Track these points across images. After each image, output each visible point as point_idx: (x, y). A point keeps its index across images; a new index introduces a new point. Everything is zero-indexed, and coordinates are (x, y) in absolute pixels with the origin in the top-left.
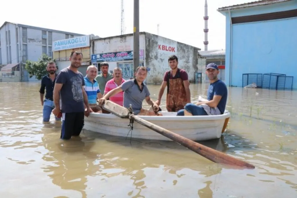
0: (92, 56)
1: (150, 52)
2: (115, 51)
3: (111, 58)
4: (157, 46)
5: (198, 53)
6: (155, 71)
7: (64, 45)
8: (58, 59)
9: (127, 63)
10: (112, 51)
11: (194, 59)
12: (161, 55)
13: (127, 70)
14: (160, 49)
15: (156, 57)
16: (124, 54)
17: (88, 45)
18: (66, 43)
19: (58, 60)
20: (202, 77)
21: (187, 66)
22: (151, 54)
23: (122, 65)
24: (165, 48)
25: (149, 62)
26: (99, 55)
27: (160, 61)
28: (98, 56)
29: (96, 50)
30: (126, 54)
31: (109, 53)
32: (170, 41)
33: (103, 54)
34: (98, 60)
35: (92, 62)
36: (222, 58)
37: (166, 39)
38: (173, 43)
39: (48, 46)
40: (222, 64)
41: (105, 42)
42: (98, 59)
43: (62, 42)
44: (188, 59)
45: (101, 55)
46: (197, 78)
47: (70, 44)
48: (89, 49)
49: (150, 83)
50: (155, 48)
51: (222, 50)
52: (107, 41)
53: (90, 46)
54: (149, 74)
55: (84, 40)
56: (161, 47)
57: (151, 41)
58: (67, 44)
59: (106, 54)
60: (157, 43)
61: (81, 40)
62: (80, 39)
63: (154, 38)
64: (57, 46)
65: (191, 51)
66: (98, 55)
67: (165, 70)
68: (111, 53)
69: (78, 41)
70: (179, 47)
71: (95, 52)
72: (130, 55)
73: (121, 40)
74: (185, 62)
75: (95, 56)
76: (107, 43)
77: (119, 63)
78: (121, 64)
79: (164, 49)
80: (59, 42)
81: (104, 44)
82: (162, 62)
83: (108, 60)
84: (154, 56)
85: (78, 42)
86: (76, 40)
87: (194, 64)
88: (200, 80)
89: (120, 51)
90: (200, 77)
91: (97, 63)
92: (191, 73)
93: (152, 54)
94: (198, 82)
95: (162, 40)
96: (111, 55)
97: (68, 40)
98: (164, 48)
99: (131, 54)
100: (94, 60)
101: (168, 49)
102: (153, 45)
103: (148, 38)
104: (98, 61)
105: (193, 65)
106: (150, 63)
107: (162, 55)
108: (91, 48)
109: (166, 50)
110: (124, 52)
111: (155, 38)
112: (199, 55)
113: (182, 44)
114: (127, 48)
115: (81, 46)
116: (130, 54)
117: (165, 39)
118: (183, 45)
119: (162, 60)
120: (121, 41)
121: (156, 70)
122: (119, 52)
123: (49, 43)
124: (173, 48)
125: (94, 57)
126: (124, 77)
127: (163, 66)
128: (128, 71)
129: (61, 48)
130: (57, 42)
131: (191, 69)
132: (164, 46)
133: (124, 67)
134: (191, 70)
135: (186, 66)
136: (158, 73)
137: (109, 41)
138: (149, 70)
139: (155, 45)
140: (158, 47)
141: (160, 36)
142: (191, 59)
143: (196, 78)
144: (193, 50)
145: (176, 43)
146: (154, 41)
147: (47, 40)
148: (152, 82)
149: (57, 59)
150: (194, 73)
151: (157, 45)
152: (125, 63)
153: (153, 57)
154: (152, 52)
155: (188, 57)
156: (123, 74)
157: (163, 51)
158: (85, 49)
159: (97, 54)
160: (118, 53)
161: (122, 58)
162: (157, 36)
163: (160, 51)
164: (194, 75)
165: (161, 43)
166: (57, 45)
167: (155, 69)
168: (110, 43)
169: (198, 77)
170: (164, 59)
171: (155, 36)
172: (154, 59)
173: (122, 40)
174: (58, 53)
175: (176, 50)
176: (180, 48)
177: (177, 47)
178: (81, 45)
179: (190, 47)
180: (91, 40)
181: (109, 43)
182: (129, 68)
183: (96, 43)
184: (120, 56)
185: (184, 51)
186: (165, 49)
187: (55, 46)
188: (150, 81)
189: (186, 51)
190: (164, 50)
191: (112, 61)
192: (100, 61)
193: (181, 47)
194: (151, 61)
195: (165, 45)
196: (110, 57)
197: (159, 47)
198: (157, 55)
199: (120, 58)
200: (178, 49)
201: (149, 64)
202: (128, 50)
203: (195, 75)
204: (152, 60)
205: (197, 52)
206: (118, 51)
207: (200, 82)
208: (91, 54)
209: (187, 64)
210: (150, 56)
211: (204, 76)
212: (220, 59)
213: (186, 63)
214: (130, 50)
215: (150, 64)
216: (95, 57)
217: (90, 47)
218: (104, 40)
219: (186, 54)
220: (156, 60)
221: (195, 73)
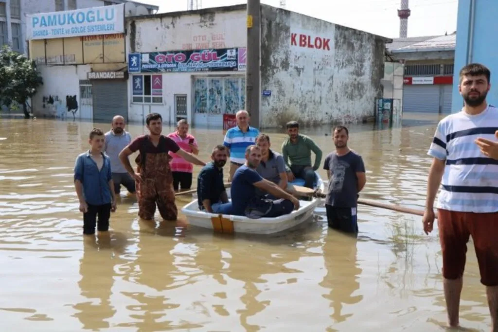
0: (131, 56)
1: (271, 53)
2: (186, 48)
3: (177, 63)
4: (287, 38)
5: (386, 49)
6: (281, 97)
7: (58, 27)
8: (41, 59)
9: (217, 78)
10: (180, 45)
11: (374, 64)
12: (297, 58)
13: (215, 93)
14: (296, 44)
15: (285, 65)
16: (209, 55)
17: (122, 30)
18: (62, 21)
19: (44, 61)
20: (394, 109)
21: (359, 84)
22: (273, 56)
23: (203, 81)
24: (307, 41)
25: (269, 76)
26: (148, 55)
27: (295, 72)
28: (146, 58)
29: (140, 42)
30: (214, 55)
31: (171, 52)
32: (320, 24)
33: (156, 53)
34: (144, 66)
35: (130, 71)
36: (445, 57)
37: (309, 18)
38: (326, 27)
39: (10, 21)
40: (445, 73)
41: (163, 24)
42: (146, 64)
43: (52, 18)
44: (362, 65)
45: (152, 56)
46: (380, 112)
47: (72, 25)
48: (121, 40)
49: (270, 125)
50: (283, 42)
51: (446, 35)
52: (168, 21)
53: (126, 30)
54: (269, 104)
55: (110, 16)
56: (297, 39)
57: (273, 24)
58: (64, 23)
59: (165, 53)
60: (287, 29)
61: (101, 17)
62: (98, 12)
63: (281, 18)
64: (38, 28)
65: (369, 46)
66: (143, 55)
67: (304, 93)
68: (176, 52)
69: (94, 17)
70: (339, 39)
71: (136, 46)
72: (222, 58)
73: (201, 21)
74: (353, 73)
75: (137, 56)
76: (168, 27)
77: (196, 76)
78: (201, 78)
79: (303, 43)
80: (43, 18)
81: (160, 28)
82: (299, 75)
83: (169, 68)
84: (280, 61)
85: (94, 20)
86: (88, 14)
87: (375, 78)
88: (387, 116)
89: (199, 48)
90: (388, 110)
91: (143, 74)
92: (368, 100)
93: (276, 57)
94: (385, 121)
95: (300, 22)
96: (176, 57)
97: (69, 15)
98: (304, 41)
99: (226, 56)
100: (134, 67)
101: (312, 43)
102: (278, 36)
103: (267, 19)
104: (143, 71)
105: (372, 78)
106: (270, 78)
107: (299, 58)
108: (128, 38)
109: (310, 46)
110: (210, 50)
111: (284, 17)
112: (387, 54)
113: (347, 29)
114: (216, 41)
115: (102, 30)
116: (224, 55)
117: (307, 19)
118: (351, 31)
119: (298, 70)
120: (202, 24)
121: (284, 95)
122: (198, 51)
123: (11, 15)
124: (324, 39)
125: (134, 59)
126: (208, 111)
127: (302, 83)
128: (217, 96)
129: (49, 31)
130: (39, 16)
131: (366, 90)
132: (305, 36)
133: (208, 85)
134: (368, 91)
135: (356, 83)
136: (290, 103)
137: (172, 23)
138: (268, 95)
139: (283, 34)
140: (290, 40)
141: (294, 13)
142: (367, 65)
143: (379, 110)
144: (374, 42)
145: (334, 28)
146: (281, 25)
147: (8, 6)
148: (275, 124)
149: (39, 60)
150: (373, 99)
151: (288, 34)
152: (210, 76)
153: (278, 65)
154: (276, 51)
155: (362, 61)
156: (206, 103)
157: (302, 48)
158: (112, 40)
159: (142, 53)
160: (194, 53)
161: (203, 65)
162: (288, 13)
163: (296, 50)
164: (375, 103)
165: (296, 29)
166: (39, 24)
167: (281, 92)
168: (174, 27)
169: (383, 110)
170: (303, 69)
171: (283, 13)
172: (281, 68)
173: (205, 22)
174: (43, 44)
175: (331, 44)
176: (342, 40)
177: (336, 39)
178: (102, 28)
179: (367, 36)
180: (127, 18)
181: (171, 26)
182: (222, 88)
183: (140, 26)
184: (198, 59)
185: (351, 46)
186: (305, 43)
187: (34, 26)
188: (271, 120)
189: (356, 45)
190: (304, 46)
191: (180, 71)
192: (150, 69)
193: (345, 38)
194: (273, 73)
195: (307, 33)
196: (174, 62)
197: (293, 39)
198: (287, 59)
199: (199, 64)
200: (337, 43)
201: (269, 80)
202: (218, 47)
203: (377, 103)
204: (275, 70)
205: (383, 47)
206: (194, 47)
207: (389, 120)
208: (128, 50)
209: (358, 79)
210: (270, 62)
211: (398, 108)
212: (440, 60)
213: (355, 77)
214: (223, 47)
215: (272, 80)
216: (138, 61)
217: (124, 35)
218: (159, 20)
219: (357, 54)
220: (286, 70)
221: (376, 99)
